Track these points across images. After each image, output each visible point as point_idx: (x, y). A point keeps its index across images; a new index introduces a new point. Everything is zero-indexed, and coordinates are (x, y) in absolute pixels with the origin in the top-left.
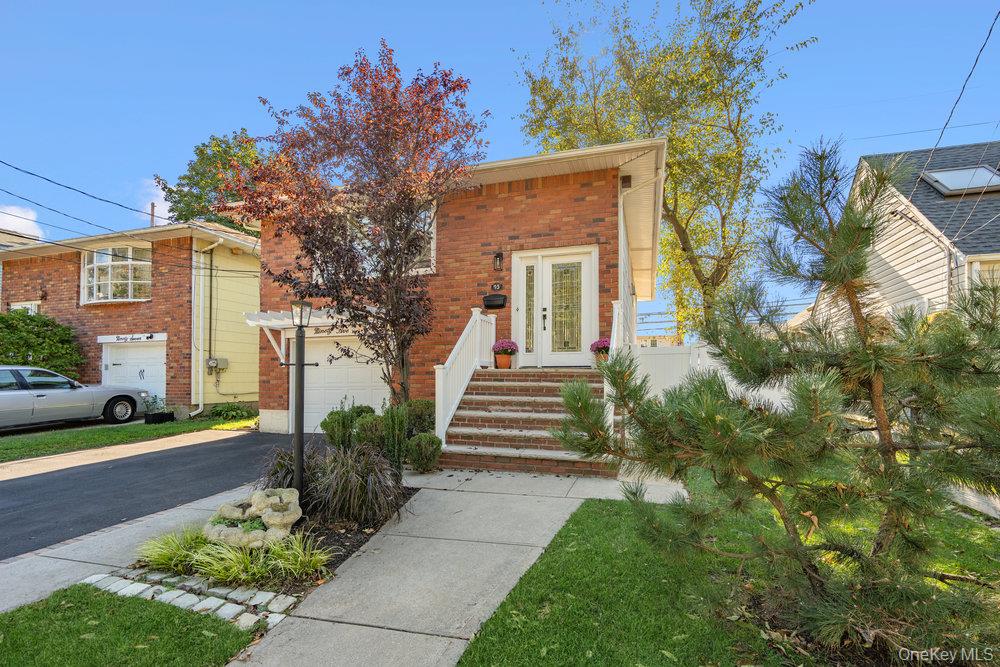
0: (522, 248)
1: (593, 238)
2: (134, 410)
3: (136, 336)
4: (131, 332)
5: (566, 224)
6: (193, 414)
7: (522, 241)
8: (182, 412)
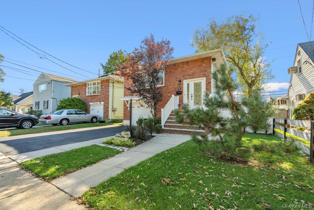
0: (186, 79)
1: (204, 76)
2: (97, 120)
3: (97, 103)
4: (96, 102)
5: (197, 72)
6: (109, 121)
7: (186, 77)
8: (107, 121)
